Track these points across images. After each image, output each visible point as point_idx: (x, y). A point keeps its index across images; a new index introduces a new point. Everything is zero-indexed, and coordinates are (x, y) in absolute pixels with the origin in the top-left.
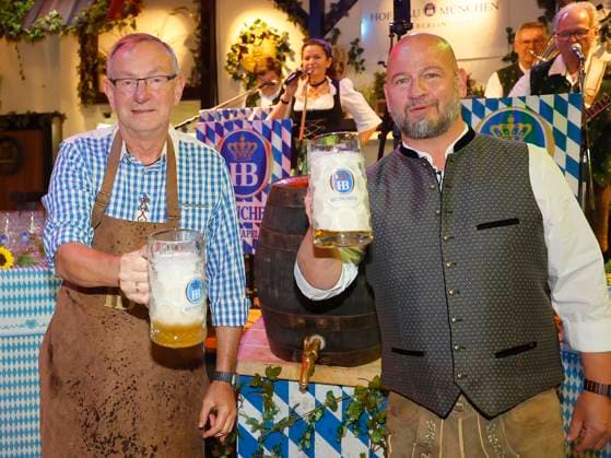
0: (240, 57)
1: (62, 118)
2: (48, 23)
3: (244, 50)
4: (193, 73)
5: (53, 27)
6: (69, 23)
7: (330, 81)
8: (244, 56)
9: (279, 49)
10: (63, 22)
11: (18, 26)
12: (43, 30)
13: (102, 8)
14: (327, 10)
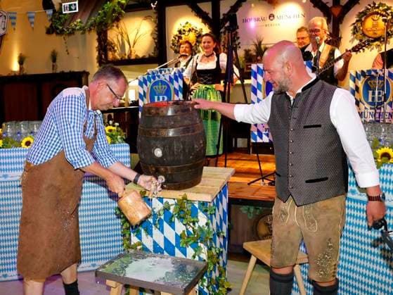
0: (178, 41)
1: (87, 74)
2: (76, 25)
3: (180, 38)
4: (155, 50)
5: (78, 27)
6: (86, 25)
7: (215, 54)
8: (181, 41)
9: (197, 37)
10: (83, 25)
11: (61, 28)
12: (73, 29)
13: (102, 18)
14: (221, 17)
